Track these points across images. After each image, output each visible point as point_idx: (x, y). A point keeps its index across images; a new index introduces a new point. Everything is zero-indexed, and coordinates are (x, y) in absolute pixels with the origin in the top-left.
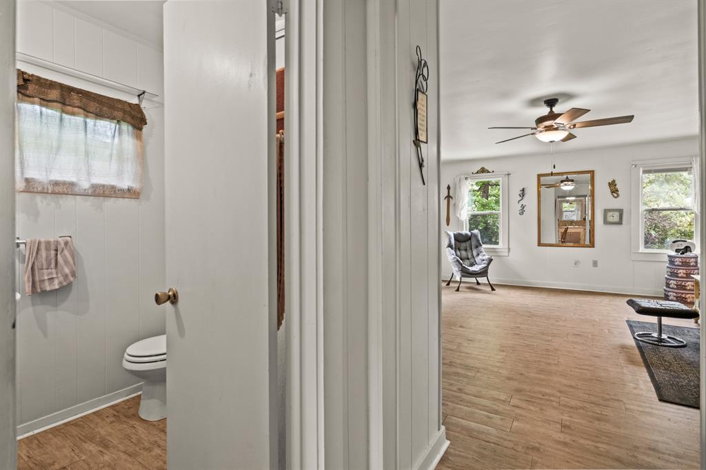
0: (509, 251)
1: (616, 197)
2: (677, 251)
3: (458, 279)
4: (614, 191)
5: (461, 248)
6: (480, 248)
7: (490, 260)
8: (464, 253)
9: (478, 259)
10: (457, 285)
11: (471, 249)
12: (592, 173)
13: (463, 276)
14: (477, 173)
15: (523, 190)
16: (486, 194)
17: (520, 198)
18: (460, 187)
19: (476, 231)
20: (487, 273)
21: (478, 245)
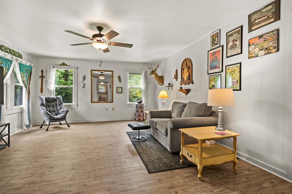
0: (77, 106)
1: (120, 82)
2: (138, 103)
3: (48, 123)
4: (120, 80)
5: (50, 105)
6: (61, 105)
7: (67, 111)
8: (52, 108)
9: (60, 111)
10: (47, 127)
11: (57, 106)
12: (112, 71)
13: (50, 122)
14: (60, 65)
15: (84, 76)
16: (66, 79)
17: (83, 80)
18: (49, 72)
19: (59, 96)
20: (66, 118)
21: (61, 104)
